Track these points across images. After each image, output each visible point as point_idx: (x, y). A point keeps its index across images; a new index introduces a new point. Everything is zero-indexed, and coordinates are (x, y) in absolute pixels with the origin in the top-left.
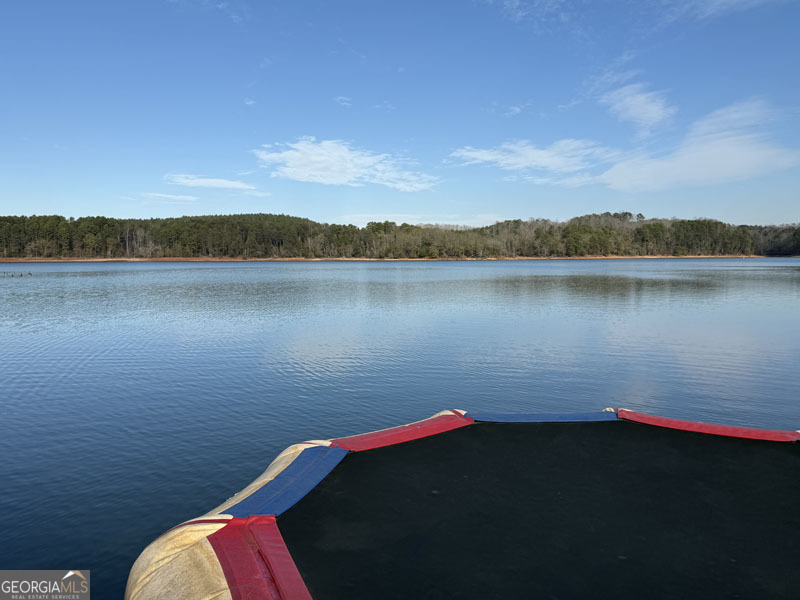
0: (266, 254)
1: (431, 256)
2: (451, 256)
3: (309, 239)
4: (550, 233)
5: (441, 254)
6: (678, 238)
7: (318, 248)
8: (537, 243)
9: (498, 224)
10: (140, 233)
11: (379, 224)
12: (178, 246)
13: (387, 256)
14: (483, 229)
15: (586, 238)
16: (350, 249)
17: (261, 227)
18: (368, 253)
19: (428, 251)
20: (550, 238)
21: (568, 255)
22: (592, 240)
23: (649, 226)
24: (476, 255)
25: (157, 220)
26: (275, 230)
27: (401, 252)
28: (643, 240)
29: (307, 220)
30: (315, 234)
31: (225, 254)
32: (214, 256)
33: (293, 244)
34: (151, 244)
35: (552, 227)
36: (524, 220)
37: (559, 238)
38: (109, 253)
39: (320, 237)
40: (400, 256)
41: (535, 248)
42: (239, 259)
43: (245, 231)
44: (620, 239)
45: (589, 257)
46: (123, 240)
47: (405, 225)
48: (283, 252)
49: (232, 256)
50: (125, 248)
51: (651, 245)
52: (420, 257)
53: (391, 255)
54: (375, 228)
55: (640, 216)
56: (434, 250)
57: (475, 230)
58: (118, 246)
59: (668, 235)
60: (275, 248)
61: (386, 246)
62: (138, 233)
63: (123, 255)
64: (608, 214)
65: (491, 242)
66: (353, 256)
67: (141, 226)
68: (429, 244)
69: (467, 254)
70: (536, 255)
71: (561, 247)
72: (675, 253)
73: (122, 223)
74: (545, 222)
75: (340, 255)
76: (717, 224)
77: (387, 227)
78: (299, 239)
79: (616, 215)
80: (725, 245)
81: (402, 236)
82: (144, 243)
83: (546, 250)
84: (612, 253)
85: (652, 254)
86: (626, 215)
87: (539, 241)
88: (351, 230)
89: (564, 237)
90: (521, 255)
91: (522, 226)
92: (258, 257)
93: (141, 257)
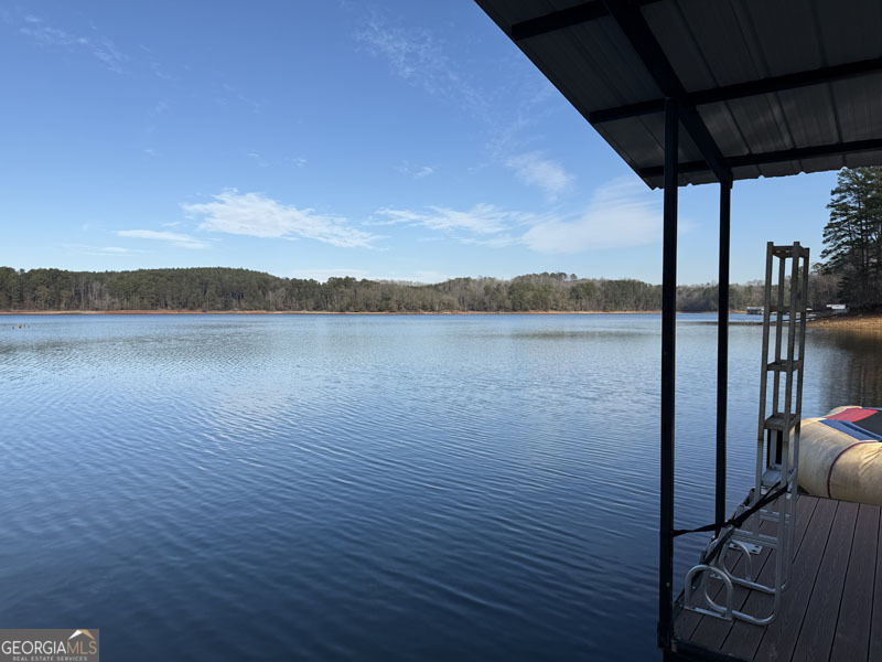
0: (226, 307)
1: (391, 310)
2: (408, 310)
3: (270, 293)
4: (498, 290)
5: (399, 309)
6: (606, 297)
7: (280, 301)
8: (486, 299)
9: (450, 281)
10: (96, 286)
11: (340, 279)
12: (136, 299)
13: (348, 309)
14: (436, 286)
15: (529, 295)
16: (312, 303)
17: (220, 280)
18: (330, 306)
19: (387, 305)
20: (498, 294)
21: (514, 310)
22: (535, 296)
23: (582, 285)
24: (432, 309)
25: (112, 273)
26: (235, 284)
27: (362, 305)
28: (577, 298)
29: (266, 274)
30: (274, 289)
31: (184, 307)
32: (173, 309)
33: (254, 297)
34: (107, 297)
35: (499, 285)
36: (473, 277)
37: (505, 294)
38: (63, 305)
39: (282, 292)
40: (361, 310)
41: (484, 303)
42: (199, 312)
43: (205, 285)
44: (558, 296)
45: (532, 312)
46: (77, 293)
47: (364, 280)
48: (243, 304)
49: (191, 309)
50: (80, 301)
51: (584, 302)
52: (380, 311)
53: (352, 308)
54: (336, 283)
55: (573, 276)
56: (393, 304)
57: (429, 287)
58: (72, 298)
59: (599, 293)
60: (235, 302)
61: (346, 300)
62: (94, 285)
63: (77, 308)
64: (546, 274)
65: (445, 298)
66: (314, 309)
67: (96, 279)
68: (389, 299)
69: (424, 308)
70: (486, 309)
71: (508, 303)
72: (605, 309)
73: (77, 275)
74: (492, 280)
75: (302, 309)
76: (640, 284)
77: (348, 282)
78: (260, 293)
79: (553, 275)
80: (647, 302)
81: (362, 291)
82: (101, 296)
83: (494, 305)
84: (552, 309)
85: (585, 310)
86: (561, 275)
87: (488, 297)
88: (311, 285)
89: (510, 293)
90: (473, 310)
91: (471, 284)
92: (218, 310)
93: (97, 309)
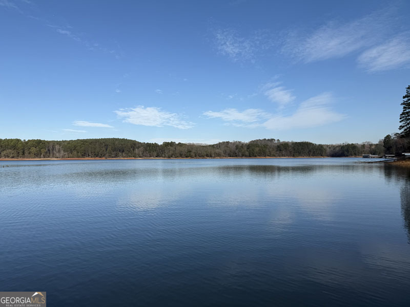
0: (116, 156)
1: (192, 157)
2: (200, 156)
3: (136, 150)
4: (242, 147)
5: (196, 156)
6: (294, 150)
7: (141, 153)
8: (237, 151)
9: (220, 143)
10: (57, 147)
11: (168, 143)
12: (75, 153)
13: (172, 157)
14: (213, 145)
15: (257, 149)
16: (155, 154)
17: (114, 144)
18: (163, 155)
19: (190, 155)
20: (242, 149)
21: (250, 156)
22: (260, 150)
23: (282, 145)
24: (211, 156)
25: (66, 141)
26: (120, 145)
27: (178, 155)
28: (280, 150)
29: (135, 141)
30: (138, 148)
31: (97, 156)
32: (92, 157)
33: (129, 152)
34: (62, 152)
35: (243, 144)
36: (230, 141)
37: (246, 149)
38: (42, 156)
39: (142, 148)
40: (178, 157)
41: (236, 153)
42: (104, 158)
43: (106, 146)
44: (271, 150)
45: (259, 157)
46: (49, 150)
47: (179, 143)
48: (124, 155)
49: (100, 157)
50: (50, 153)
51: (284, 153)
52: (187, 157)
53: (173, 156)
54: (167, 145)
55: (278, 140)
56: (192, 154)
57: (210, 146)
58: (46, 153)
59: (290, 148)
60: (120, 153)
61: (171, 152)
62: (56, 147)
63: (49, 157)
64: (265, 139)
65: (217, 151)
66: (157, 157)
67: (57, 144)
68: (191, 152)
69: (207, 156)
70: (236, 156)
71: (247, 153)
72: (294, 156)
73: (49, 142)
74: (240, 142)
75: (151, 156)
76: (310, 144)
77: (172, 144)
78: (132, 149)
79: (268, 140)
80: (314, 152)
81: (178, 148)
82: (59, 151)
83: (240, 154)
84: (268, 156)
85: (284, 156)
86: (272, 140)
87: (237, 150)
88: (155, 146)
89: (248, 149)
90: (230, 156)
91: (230, 144)
92: (113, 157)
93: (57, 158)
